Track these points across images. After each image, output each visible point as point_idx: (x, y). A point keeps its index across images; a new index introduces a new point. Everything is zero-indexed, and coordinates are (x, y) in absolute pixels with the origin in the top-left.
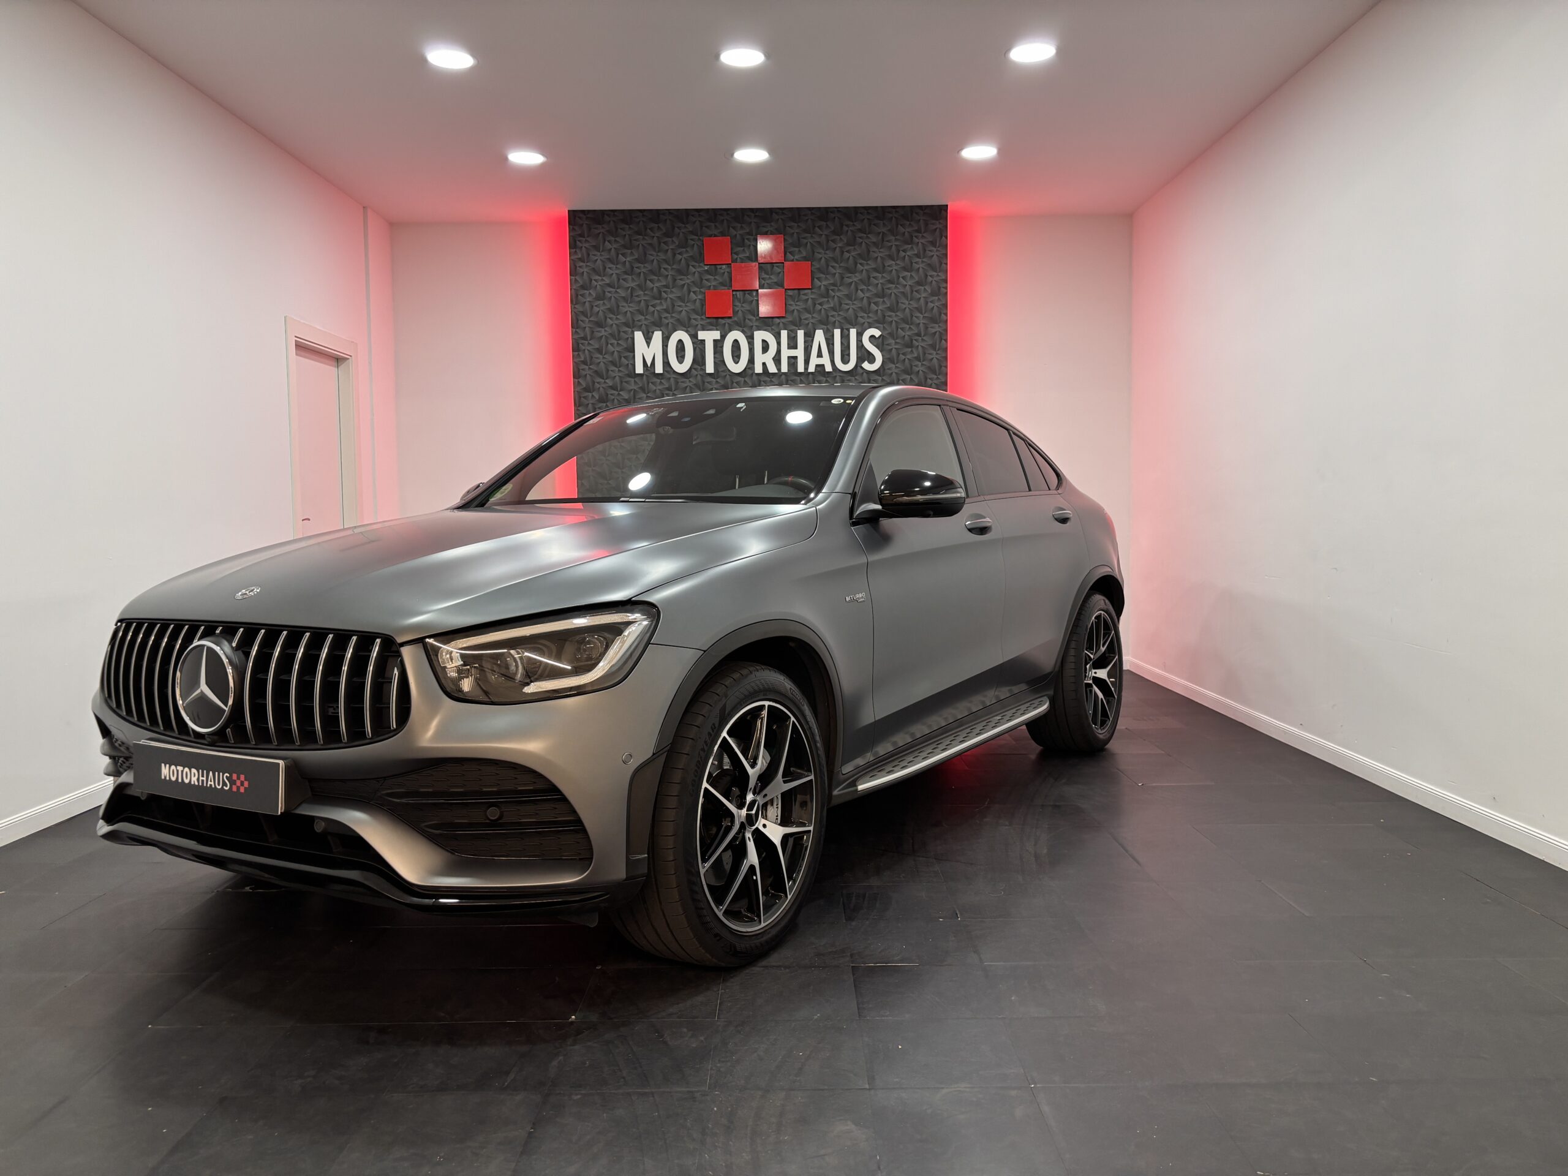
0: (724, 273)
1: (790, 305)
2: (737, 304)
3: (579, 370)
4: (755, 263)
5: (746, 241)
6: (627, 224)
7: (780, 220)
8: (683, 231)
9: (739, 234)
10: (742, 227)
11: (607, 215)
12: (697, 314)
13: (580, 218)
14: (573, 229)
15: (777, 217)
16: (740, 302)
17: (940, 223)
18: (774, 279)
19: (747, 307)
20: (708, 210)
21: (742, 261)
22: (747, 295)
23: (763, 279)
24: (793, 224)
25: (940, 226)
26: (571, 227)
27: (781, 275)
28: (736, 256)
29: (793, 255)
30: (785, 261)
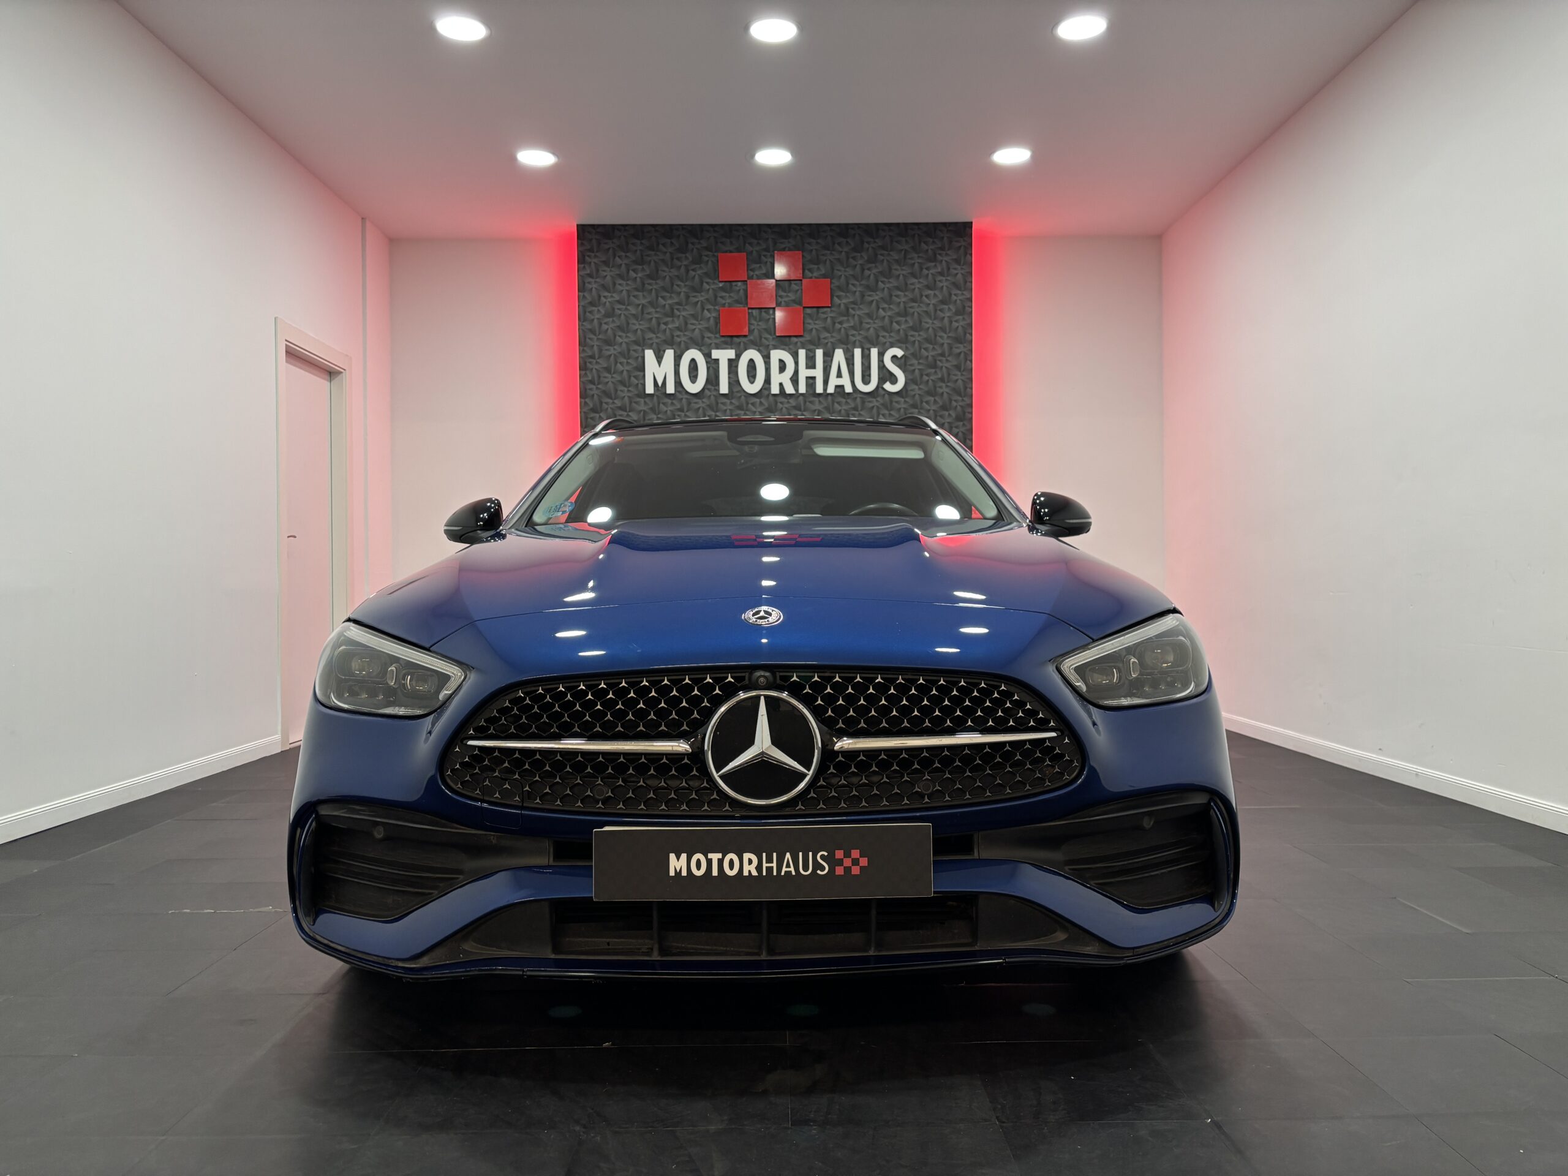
0: (739, 290)
1: (809, 324)
2: (753, 322)
3: (586, 389)
4: (771, 280)
5: (762, 257)
6: (638, 239)
7: (798, 236)
8: (697, 246)
9: (756, 251)
10: (758, 243)
11: (619, 230)
12: (712, 333)
13: (589, 232)
14: (582, 244)
15: (795, 233)
16: (755, 320)
17: (964, 241)
18: (792, 296)
19: (763, 325)
20: (722, 225)
22: (764, 314)
23: (780, 296)
24: (812, 240)
25: (963, 243)
26: (580, 241)
27: (799, 292)
28: (752, 272)
29: (812, 273)
30: (803, 278)
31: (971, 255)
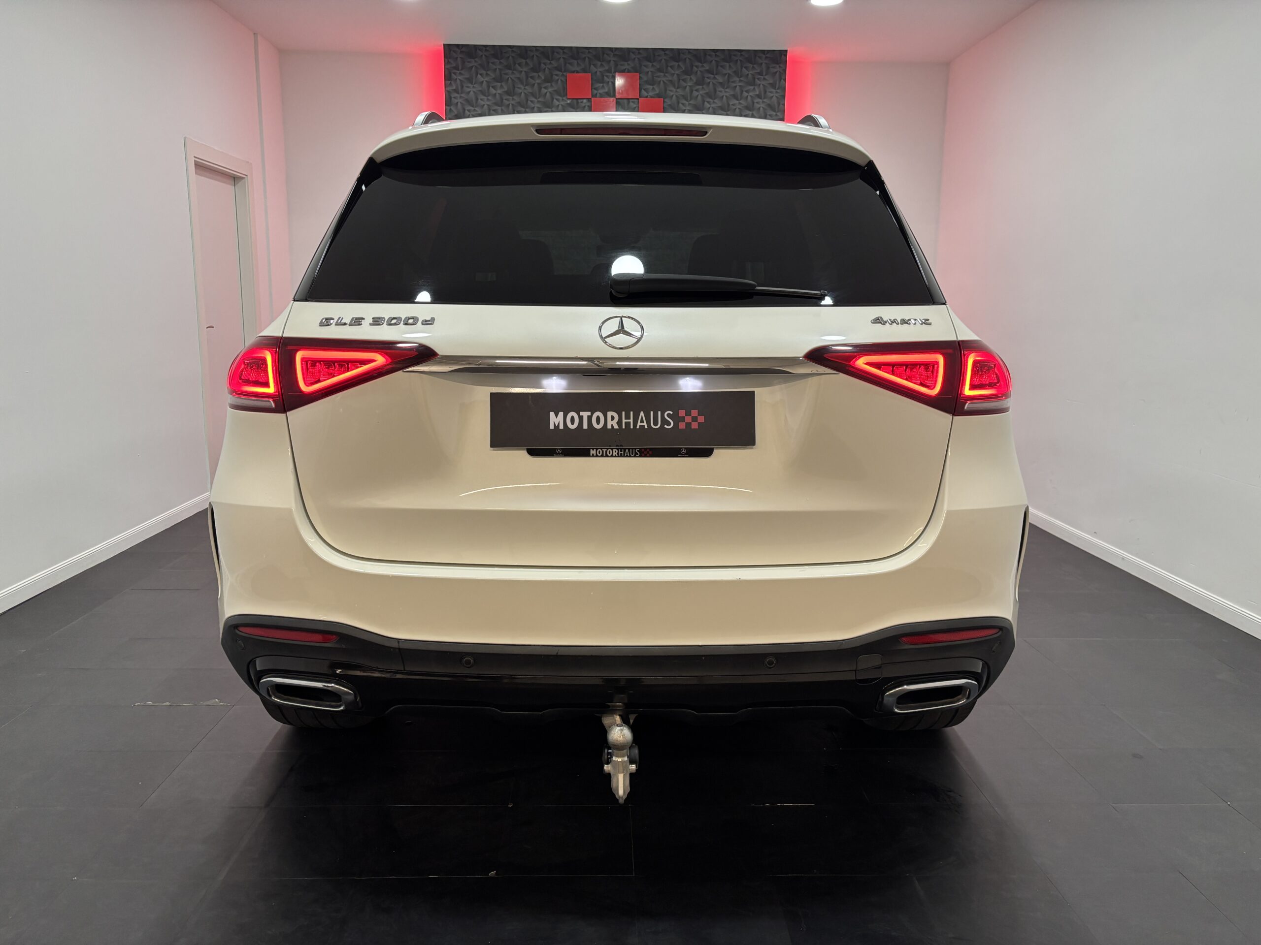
4: (612, 99)
5: (605, 78)
6: (497, 58)
7: (636, 59)
8: (550, 66)
9: (600, 72)
10: (601, 65)
11: (480, 50)
13: (454, 51)
14: (448, 61)
15: (634, 57)
17: (780, 66)
20: (571, 48)
21: (601, 96)
24: (648, 63)
25: (778, 69)
26: (446, 60)
28: (596, 92)
29: (648, 93)
30: (640, 97)
31: (785, 80)
